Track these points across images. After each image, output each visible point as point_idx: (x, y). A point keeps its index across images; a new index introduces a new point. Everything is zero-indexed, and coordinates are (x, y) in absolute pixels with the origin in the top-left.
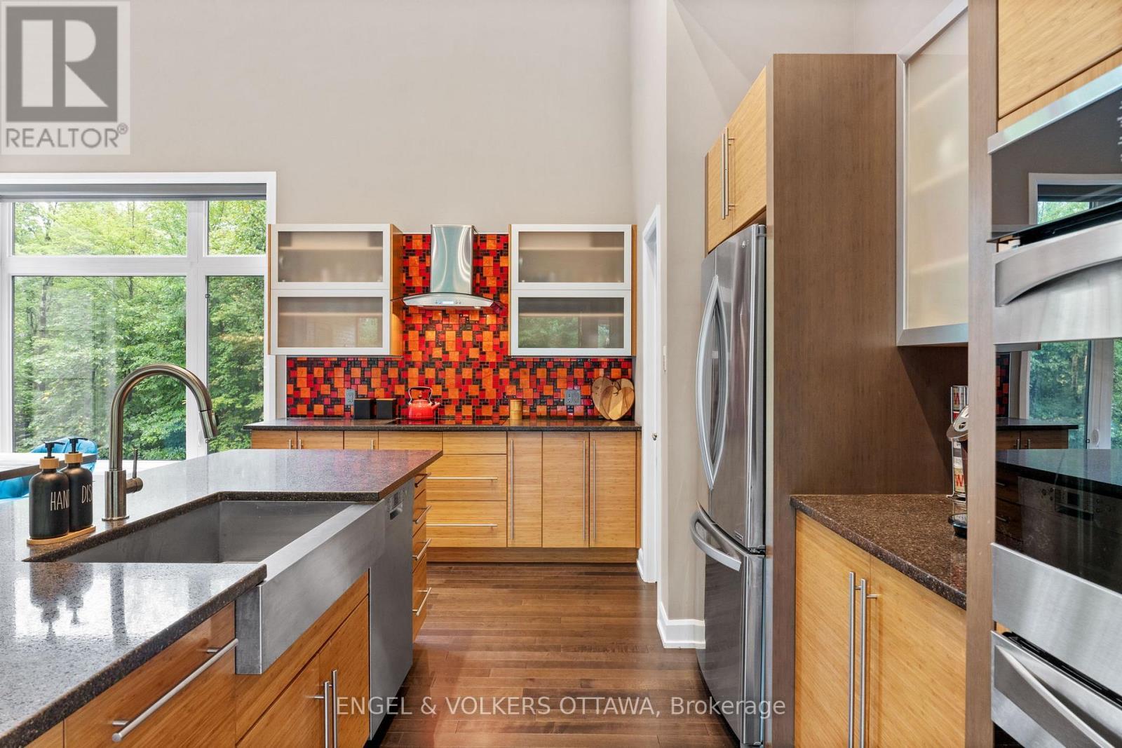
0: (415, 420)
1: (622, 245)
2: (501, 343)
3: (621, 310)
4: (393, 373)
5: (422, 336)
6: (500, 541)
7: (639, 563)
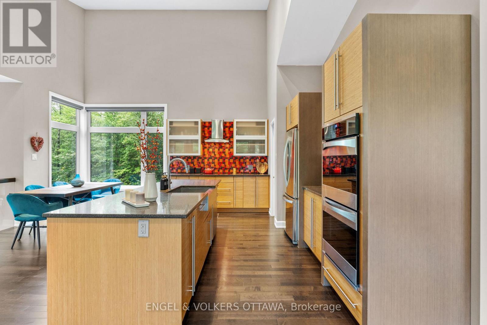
0: (207, 174)
1: (265, 125)
2: (231, 152)
3: (264, 143)
4: (200, 161)
5: (208, 150)
6: (232, 206)
7: (269, 212)
